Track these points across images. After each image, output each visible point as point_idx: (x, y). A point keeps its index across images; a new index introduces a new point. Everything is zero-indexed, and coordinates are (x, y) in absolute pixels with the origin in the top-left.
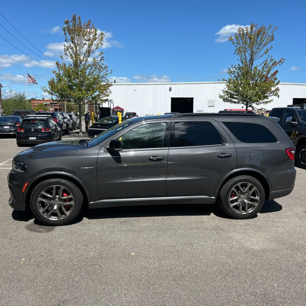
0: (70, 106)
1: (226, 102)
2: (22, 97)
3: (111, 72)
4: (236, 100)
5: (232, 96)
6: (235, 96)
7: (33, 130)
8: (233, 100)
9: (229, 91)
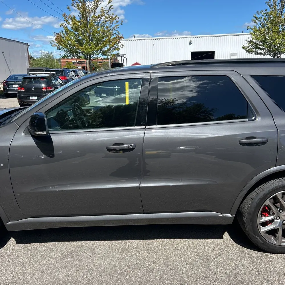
0: (96, 64)
1: (250, 53)
2: (50, 56)
3: (122, 23)
4: (262, 52)
5: (257, 47)
6: (260, 47)
7: (33, 89)
8: (258, 51)
9: (254, 41)
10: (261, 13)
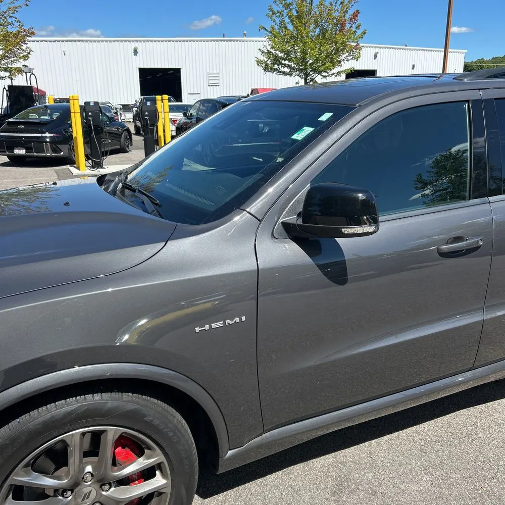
1: (269, 72)
4: (286, 70)
6: (283, 62)
10: (281, 4)
